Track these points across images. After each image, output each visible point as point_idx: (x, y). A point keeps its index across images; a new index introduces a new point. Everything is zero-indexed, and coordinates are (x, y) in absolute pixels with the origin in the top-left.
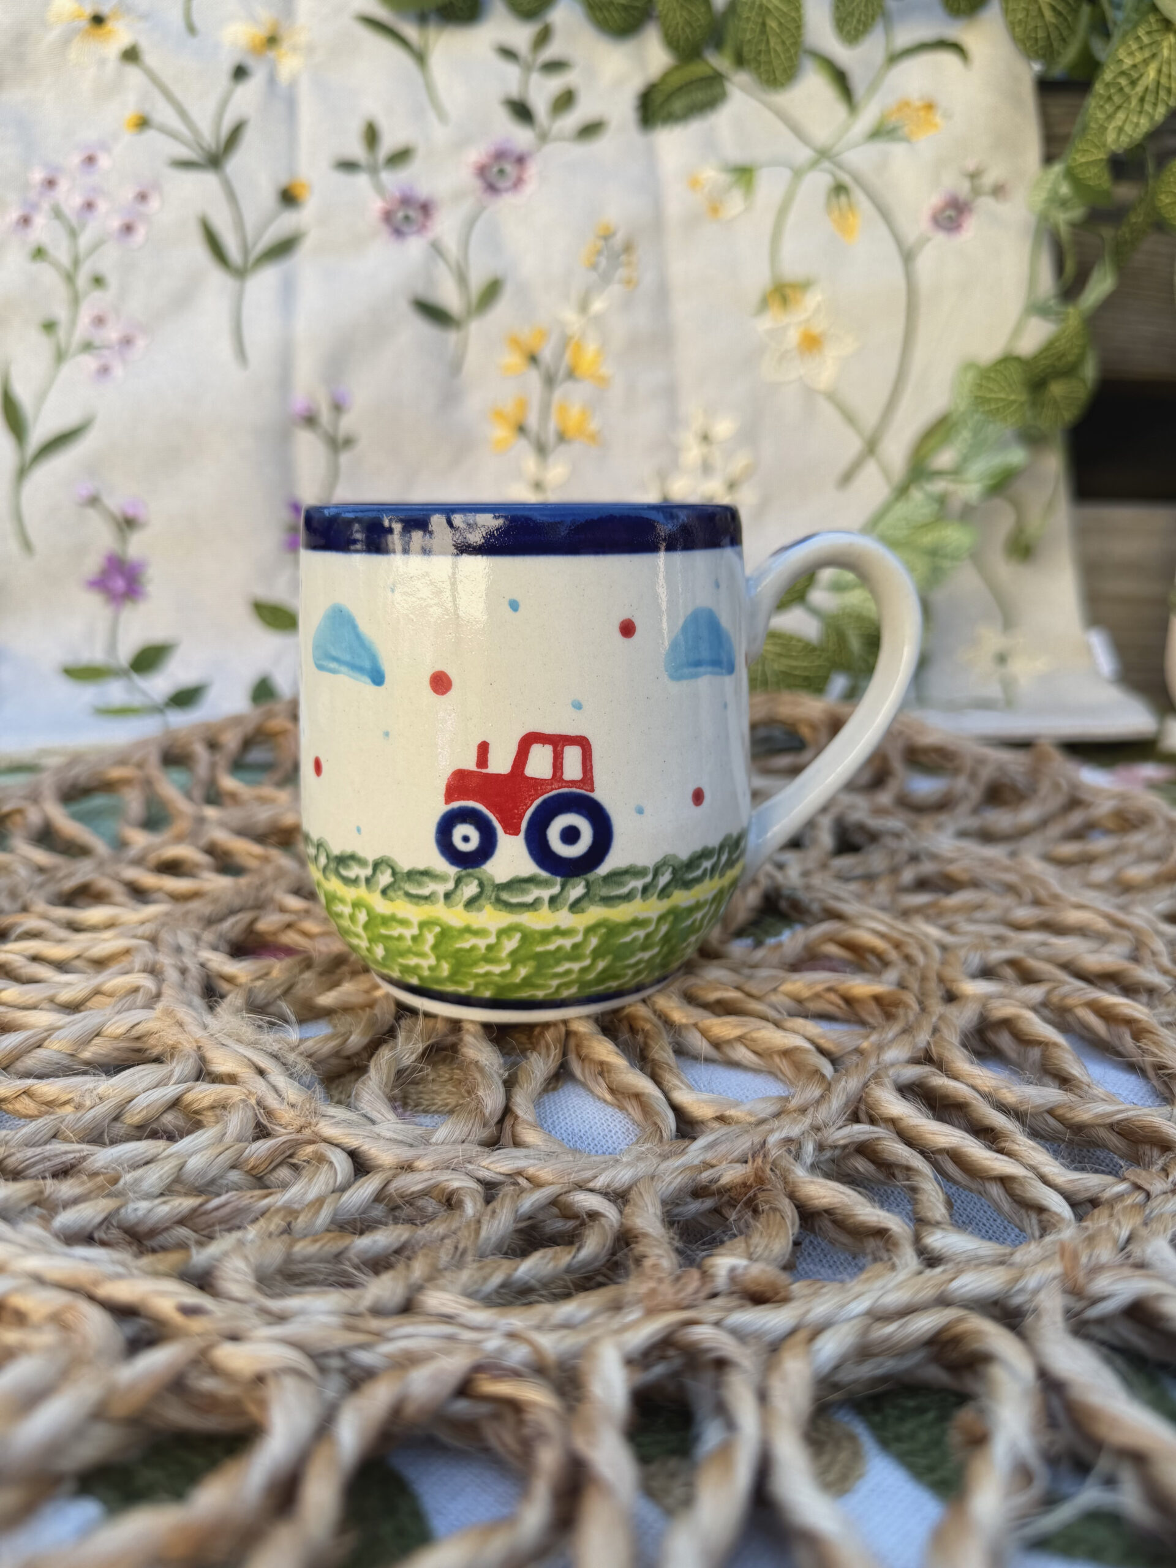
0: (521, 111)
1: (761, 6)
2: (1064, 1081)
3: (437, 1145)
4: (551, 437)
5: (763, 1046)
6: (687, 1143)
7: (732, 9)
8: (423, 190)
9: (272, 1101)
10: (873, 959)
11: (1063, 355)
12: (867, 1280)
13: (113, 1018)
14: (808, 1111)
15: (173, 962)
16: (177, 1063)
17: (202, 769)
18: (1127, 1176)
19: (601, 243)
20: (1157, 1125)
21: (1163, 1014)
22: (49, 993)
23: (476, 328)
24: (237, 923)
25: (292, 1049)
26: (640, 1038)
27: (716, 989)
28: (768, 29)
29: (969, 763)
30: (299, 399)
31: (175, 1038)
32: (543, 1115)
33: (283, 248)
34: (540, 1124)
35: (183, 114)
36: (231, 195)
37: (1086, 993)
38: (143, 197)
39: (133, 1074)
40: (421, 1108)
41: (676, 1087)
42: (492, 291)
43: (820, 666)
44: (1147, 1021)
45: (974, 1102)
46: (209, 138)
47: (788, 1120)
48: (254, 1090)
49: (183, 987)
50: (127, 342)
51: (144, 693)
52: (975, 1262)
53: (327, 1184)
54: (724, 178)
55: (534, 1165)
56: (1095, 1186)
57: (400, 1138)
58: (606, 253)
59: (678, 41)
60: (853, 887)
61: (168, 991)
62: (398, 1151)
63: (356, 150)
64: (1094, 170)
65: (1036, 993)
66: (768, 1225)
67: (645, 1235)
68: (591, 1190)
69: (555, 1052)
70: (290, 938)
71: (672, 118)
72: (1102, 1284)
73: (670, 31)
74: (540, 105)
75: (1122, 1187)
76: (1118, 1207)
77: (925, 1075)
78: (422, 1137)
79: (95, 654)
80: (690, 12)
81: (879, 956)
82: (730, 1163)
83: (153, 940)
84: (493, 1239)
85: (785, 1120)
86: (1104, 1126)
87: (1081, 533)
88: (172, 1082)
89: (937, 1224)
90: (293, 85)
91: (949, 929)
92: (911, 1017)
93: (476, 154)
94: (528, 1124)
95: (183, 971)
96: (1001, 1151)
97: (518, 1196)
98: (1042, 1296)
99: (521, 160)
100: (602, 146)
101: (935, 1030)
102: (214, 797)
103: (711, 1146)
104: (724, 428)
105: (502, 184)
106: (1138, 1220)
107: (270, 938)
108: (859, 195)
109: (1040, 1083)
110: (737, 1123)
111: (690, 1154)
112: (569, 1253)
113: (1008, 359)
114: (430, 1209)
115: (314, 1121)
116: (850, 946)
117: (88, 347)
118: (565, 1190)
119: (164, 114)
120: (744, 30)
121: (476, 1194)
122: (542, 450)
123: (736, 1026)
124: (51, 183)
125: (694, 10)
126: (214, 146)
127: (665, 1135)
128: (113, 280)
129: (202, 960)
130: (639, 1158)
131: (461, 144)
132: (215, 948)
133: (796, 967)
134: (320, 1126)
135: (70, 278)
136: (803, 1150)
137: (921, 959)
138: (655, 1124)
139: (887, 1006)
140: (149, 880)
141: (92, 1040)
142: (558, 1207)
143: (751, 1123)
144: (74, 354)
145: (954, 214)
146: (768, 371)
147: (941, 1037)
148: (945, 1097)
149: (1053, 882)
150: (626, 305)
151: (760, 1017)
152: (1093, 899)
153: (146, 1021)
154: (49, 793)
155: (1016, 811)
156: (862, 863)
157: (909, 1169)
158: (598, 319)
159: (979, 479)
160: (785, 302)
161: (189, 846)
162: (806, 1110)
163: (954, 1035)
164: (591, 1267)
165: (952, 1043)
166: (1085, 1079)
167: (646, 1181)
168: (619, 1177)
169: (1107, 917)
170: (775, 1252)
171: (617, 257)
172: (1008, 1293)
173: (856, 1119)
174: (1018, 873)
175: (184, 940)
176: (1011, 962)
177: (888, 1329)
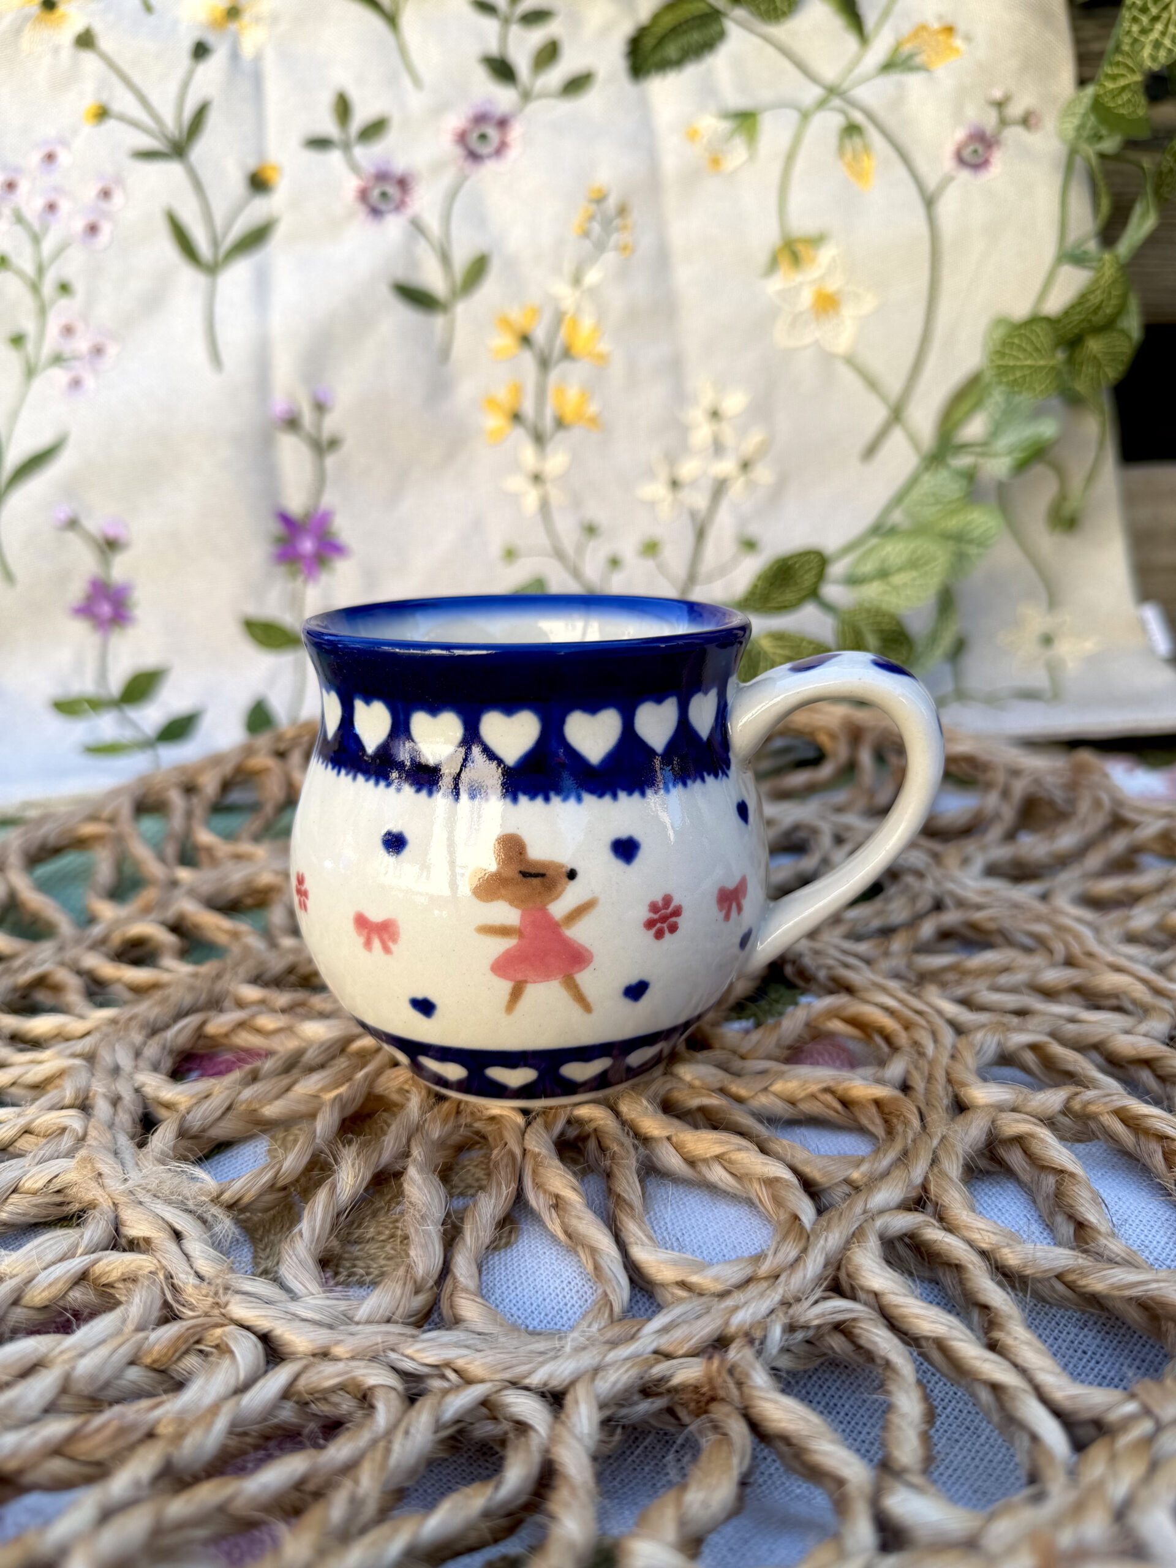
0: (502, 70)
2: (1081, 1234)
3: (361, 1324)
4: (548, 423)
5: (742, 1171)
6: (640, 1324)
8: (400, 165)
9: (182, 1275)
11: (1099, 309)
13: (30, 1171)
14: (780, 1280)
15: (107, 1091)
16: (89, 1227)
17: (177, 821)
18: (1136, 1391)
19: (593, 207)
23: (461, 309)
24: (184, 1028)
25: (214, 1199)
26: (607, 1163)
29: (1000, 777)
30: (279, 404)
31: (94, 1194)
33: (256, 238)
34: (482, 1292)
35: (143, 100)
36: (197, 185)
37: (1111, 1101)
38: (106, 194)
39: (40, 1245)
41: (637, 1241)
42: (478, 268)
45: (969, 1265)
46: (172, 123)
47: (755, 1292)
48: (164, 1261)
49: (111, 1125)
50: (98, 351)
51: (134, 725)
52: (942, 1546)
53: (227, 1384)
54: (725, 126)
55: (464, 1356)
56: (1099, 1406)
57: (319, 1317)
58: (599, 217)
60: (863, 948)
61: (94, 1134)
62: (315, 1335)
63: (328, 127)
64: (1128, 96)
65: (1053, 1099)
66: (710, 1468)
67: (566, 1477)
68: (527, 1388)
69: (507, 1189)
70: (244, 1038)
71: (665, 65)
74: (521, 61)
75: (1131, 1407)
76: (1122, 1441)
77: (917, 1225)
78: (345, 1315)
79: (85, 685)
81: (888, 1039)
82: (685, 1355)
83: (90, 1058)
84: (404, 1467)
85: (753, 1290)
86: (1121, 1297)
87: (1130, 498)
88: (79, 1254)
90: (258, 59)
91: (966, 1002)
92: (910, 1135)
93: (455, 120)
94: (467, 1294)
95: (116, 1101)
96: (993, 1347)
97: (440, 1401)
99: (503, 123)
100: (591, 101)
101: (935, 1161)
102: (188, 856)
103: (666, 1329)
104: (734, 403)
105: (484, 150)
107: (219, 1042)
108: (874, 135)
110: (700, 1294)
111: (641, 1341)
112: (484, 1494)
113: (1035, 320)
114: (345, 1408)
116: (856, 1022)
117: (58, 359)
118: (497, 1388)
119: (124, 102)
121: (393, 1396)
122: (539, 439)
123: (715, 1143)
124: (10, 186)
126: (177, 133)
127: (616, 1312)
128: (79, 286)
129: (138, 1085)
130: (583, 1346)
131: (439, 110)
133: (794, 1054)
134: (229, 1306)
135: (35, 288)
136: (769, 1339)
137: (930, 1048)
138: (606, 1294)
139: (887, 1115)
140: (107, 969)
141: (7, 1198)
142: (488, 1407)
143: (714, 1295)
144: (45, 369)
145: (980, 149)
146: (781, 337)
147: (941, 1171)
148: (938, 1255)
149: (1087, 933)
150: (623, 274)
151: (742, 1134)
152: (1130, 958)
153: (65, 1171)
154: (14, 859)
155: (1052, 838)
156: (880, 913)
157: (888, 1364)
158: (593, 291)
159: (1010, 452)
160: (796, 259)
161: (153, 921)
162: (777, 1277)
163: (955, 1167)
164: (513, 1506)
165: (951, 1179)
166: (1104, 1227)
167: (587, 1378)
168: (558, 1372)
169: (1146, 983)
170: (713, 1508)
171: (611, 221)
173: (836, 1289)
174: (1049, 921)
175: (122, 1056)
176: (1034, 1047)
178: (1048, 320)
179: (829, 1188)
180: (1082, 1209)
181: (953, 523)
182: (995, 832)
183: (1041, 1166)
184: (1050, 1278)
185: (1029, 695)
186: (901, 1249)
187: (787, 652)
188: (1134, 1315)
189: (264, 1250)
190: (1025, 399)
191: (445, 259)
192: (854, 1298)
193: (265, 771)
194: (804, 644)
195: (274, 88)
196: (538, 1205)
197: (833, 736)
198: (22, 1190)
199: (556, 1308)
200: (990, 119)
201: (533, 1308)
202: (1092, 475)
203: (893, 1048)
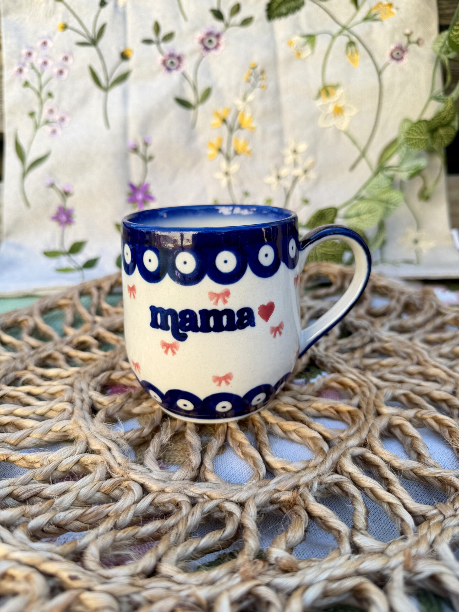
0: (218, 15)
2: (419, 457)
3: (174, 481)
4: (232, 153)
5: (302, 435)
6: (270, 480)
8: (178, 52)
9: (113, 463)
10: (350, 391)
11: (445, 118)
13: (55, 424)
14: (317, 468)
15: (79, 397)
16: (78, 445)
17: (95, 300)
18: (438, 507)
19: (252, 71)
20: (453, 480)
22: (33, 410)
23: (200, 108)
24: (104, 376)
25: (122, 437)
26: (256, 430)
27: (286, 406)
29: (397, 294)
30: (131, 141)
31: (78, 433)
32: (217, 466)
33: (123, 78)
34: (214, 471)
35: (81, 23)
36: (101, 57)
37: (431, 414)
38: (66, 59)
39: (61, 452)
40: (171, 462)
41: (268, 454)
42: (207, 93)
43: (338, 251)
44: (455, 428)
45: (382, 466)
46: (92, 32)
48: (106, 458)
49: (82, 409)
50: (62, 120)
51: (75, 262)
52: (372, 553)
53: (132, 500)
54: (303, 40)
55: (210, 491)
56: (424, 510)
57: (160, 478)
58: (254, 75)
60: (345, 356)
61: (76, 412)
62: (159, 484)
63: (151, 35)
65: (411, 413)
66: (295, 526)
67: (248, 528)
68: (232, 501)
69: (222, 438)
70: (125, 381)
71: (281, 15)
72: (420, 566)
74: (226, 12)
75: (435, 511)
76: (432, 522)
77: (364, 452)
78: (168, 477)
79: (56, 246)
81: (353, 390)
82: (284, 491)
83: (72, 385)
84: (192, 526)
85: (308, 471)
86: (433, 477)
87: (450, 188)
88: (76, 454)
89: (359, 530)
90: (125, 7)
91: (381, 378)
92: (361, 423)
93: (200, 34)
94: (209, 471)
95: (83, 401)
96: (389, 491)
97: (203, 504)
98: (396, 572)
99: (218, 36)
100: (252, 28)
101: (370, 431)
102: (99, 312)
103: (278, 483)
104: (302, 147)
105: (211, 46)
106: (438, 531)
107: (116, 381)
108: (360, 46)
109: (410, 457)
110: (289, 472)
111: (270, 486)
112: (220, 534)
113: (420, 121)
114: (171, 508)
115: (127, 471)
116: (341, 383)
117: (47, 122)
118: (222, 501)
119: (73, 23)
121: (187, 504)
122: (228, 159)
123: (292, 426)
124: (30, 54)
126: (93, 36)
127: (261, 476)
128: (55, 94)
129: (90, 395)
130: (250, 488)
131: (194, 30)
132: (95, 390)
133: (319, 394)
134: (129, 474)
135: (39, 94)
136: (313, 486)
137: (368, 393)
138: (258, 471)
139: (353, 417)
140: (73, 352)
141: (48, 433)
142: (219, 507)
143: (294, 472)
144: (42, 126)
145: (400, 52)
146: (321, 123)
147: (372, 434)
148: (371, 462)
149: (425, 353)
150: (262, 97)
151: (302, 422)
152: (441, 363)
153: (68, 425)
154: (36, 312)
155: (414, 317)
156: (350, 342)
157: (353, 496)
158: (250, 103)
159: (408, 170)
160: (328, 94)
161: (89, 335)
162: (316, 467)
163: (377, 434)
164: (228, 538)
165: (375, 437)
166: (427, 455)
167: (252, 498)
168: (241, 496)
169: (445, 372)
170: (297, 539)
171: (258, 76)
172: (383, 569)
173: (336, 471)
174: (412, 348)
175: (84, 386)
176: (405, 395)
177: (335, 585)
178: (426, 121)
179: (333, 439)
180: (420, 449)
181: (385, 197)
182: (394, 315)
183: (405, 434)
184: (408, 471)
185: (408, 262)
186: (358, 460)
188: (437, 483)
190: (414, 151)
191: (195, 89)
192: (342, 474)
195: (130, 19)
196: (232, 445)
197: (335, 277)
199: (239, 474)
200: (404, 41)
201: (231, 474)
202: (437, 181)
203: (355, 394)
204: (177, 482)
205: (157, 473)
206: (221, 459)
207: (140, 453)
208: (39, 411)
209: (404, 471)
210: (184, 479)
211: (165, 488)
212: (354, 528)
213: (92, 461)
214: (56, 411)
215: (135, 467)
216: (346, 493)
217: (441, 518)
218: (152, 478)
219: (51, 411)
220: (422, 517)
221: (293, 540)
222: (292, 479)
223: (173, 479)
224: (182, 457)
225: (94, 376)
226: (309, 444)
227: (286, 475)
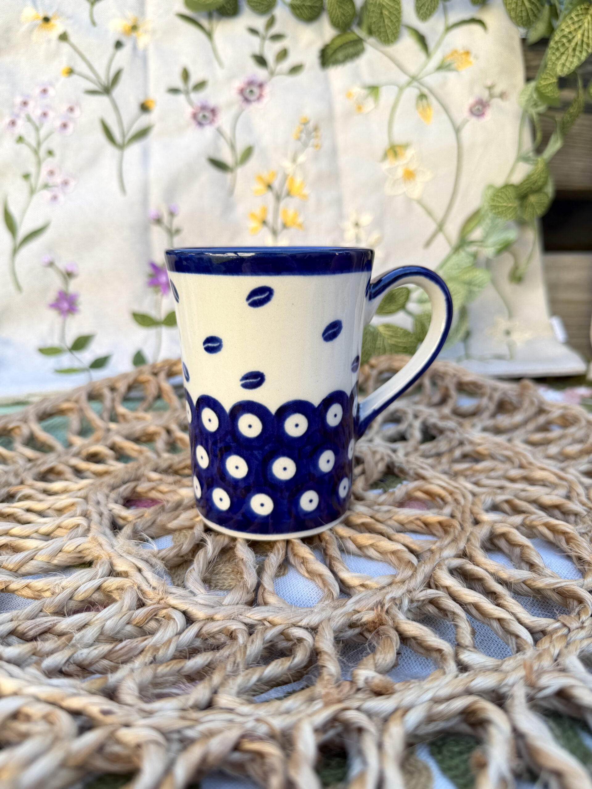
0: (261, 61)
1: (379, 4)
2: (532, 566)
3: (226, 606)
4: (279, 226)
5: (383, 549)
6: (346, 601)
7: (365, 7)
8: (212, 102)
9: (145, 586)
10: (439, 500)
11: (536, 182)
12: (432, 680)
13: (67, 542)
15: (96, 510)
16: (100, 566)
17: (108, 403)
18: (560, 619)
19: (303, 127)
20: (576, 590)
21: (581, 529)
22: (35, 528)
23: (240, 171)
24: (126, 488)
25: (155, 556)
26: (323, 544)
27: (362, 517)
28: (384, 15)
29: (488, 391)
30: (153, 210)
31: (98, 553)
32: (278, 587)
33: (143, 133)
34: (276, 593)
35: (90, 66)
36: (116, 108)
37: (542, 519)
38: (71, 110)
39: (79, 575)
40: (218, 587)
41: (341, 570)
42: (248, 153)
43: (412, 342)
44: (573, 533)
45: (486, 577)
46: (104, 78)
47: (395, 587)
48: (136, 581)
49: (101, 524)
50: (66, 183)
51: (79, 360)
52: (484, 670)
53: (173, 631)
54: (364, 92)
55: (272, 615)
56: (544, 624)
57: (207, 603)
58: (305, 132)
59: (339, 23)
60: (430, 461)
61: (94, 527)
62: (206, 611)
63: (178, 83)
64: (550, 88)
65: (518, 519)
66: (384, 647)
67: (326, 653)
68: (300, 627)
69: (282, 553)
70: (154, 494)
71: (337, 62)
72: (544, 681)
73: (334, 20)
74: (270, 58)
75: (558, 625)
76: (554, 636)
77: (463, 563)
78: (218, 602)
79: (54, 341)
80: (343, 9)
81: (443, 499)
82: (366, 611)
83: (86, 498)
84: (253, 655)
86: (550, 589)
87: (547, 269)
88: (98, 578)
89: (466, 647)
90: (145, 50)
91: (477, 484)
92: (457, 532)
93: (239, 83)
94: (269, 593)
95: (101, 515)
96: (498, 605)
97: (264, 631)
98: (515, 688)
99: (261, 86)
100: (302, 77)
101: (468, 540)
102: (114, 418)
103: (357, 602)
104: (366, 219)
105: (252, 98)
106: (563, 644)
107: (144, 494)
108: (432, 100)
109: (520, 568)
110: (371, 588)
111: (347, 607)
112: (289, 662)
113: (507, 186)
114: (222, 639)
115: (165, 596)
116: (427, 493)
117: (46, 186)
118: (287, 627)
119: (81, 67)
120: (371, 18)
121: (244, 632)
122: (275, 233)
123: (371, 538)
124: (25, 103)
125: (346, 8)
126: (106, 83)
127: (335, 597)
128: (57, 152)
129: (110, 509)
130: (323, 610)
131: (230, 78)
132: (116, 502)
133: (401, 504)
134: (167, 599)
135: (36, 152)
136: (403, 604)
137: (462, 501)
138: (329, 591)
139: (445, 527)
140: (83, 465)
141: (57, 554)
142: (283, 634)
143: (378, 589)
144: (39, 190)
145: (480, 107)
146: (388, 190)
147: (471, 544)
148: (473, 575)
149: (529, 455)
150: (316, 158)
151: (382, 534)
152: (549, 465)
153: (84, 543)
154: (32, 417)
155: (512, 417)
156: (435, 447)
157: (454, 613)
158: (302, 166)
159: (494, 245)
160: (396, 154)
161: (102, 445)
162: (404, 582)
163: (477, 543)
164: (300, 667)
165: (476, 547)
166: (541, 565)
167: (326, 621)
168: (313, 620)
169: (555, 474)
170: (387, 661)
171: (311, 133)
172: (499, 686)
173: (429, 586)
174: (512, 450)
175: (100, 497)
176: (507, 502)
177: (441, 707)
178: (512, 186)
179: (422, 553)
180: (532, 559)
181: (467, 277)
182: (486, 415)
183: (512, 544)
184: (519, 583)
185: (500, 357)
186: (455, 573)
187: (390, 333)
188: (556, 597)
189: (176, 577)
190: (501, 221)
191: (233, 147)
192: (437, 589)
193: (148, 381)
194: (399, 330)
195: (153, 64)
196: (295, 562)
198: (64, 551)
199: (307, 599)
200: (485, 95)
201: (297, 599)
202: (530, 258)
203: (445, 503)
204: (229, 607)
205: (202, 596)
206: (284, 582)
207: (178, 577)
208: (44, 529)
209: (515, 584)
210: (238, 604)
211: (214, 615)
212: (458, 646)
213: (117, 586)
214: (65, 528)
215: (174, 589)
216: (444, 612)
217: (565, 631)
218: (197, 603)
219: (60, 528)
220: (541, 633)
221: (383, 663)
222: (375, 596)
223: (224, 603)
224: (233, 581)
225: (113, 488)
226: (391, 561)
227: (368, 592)
